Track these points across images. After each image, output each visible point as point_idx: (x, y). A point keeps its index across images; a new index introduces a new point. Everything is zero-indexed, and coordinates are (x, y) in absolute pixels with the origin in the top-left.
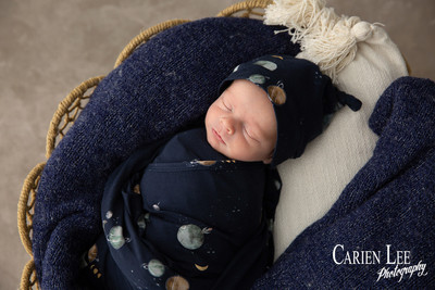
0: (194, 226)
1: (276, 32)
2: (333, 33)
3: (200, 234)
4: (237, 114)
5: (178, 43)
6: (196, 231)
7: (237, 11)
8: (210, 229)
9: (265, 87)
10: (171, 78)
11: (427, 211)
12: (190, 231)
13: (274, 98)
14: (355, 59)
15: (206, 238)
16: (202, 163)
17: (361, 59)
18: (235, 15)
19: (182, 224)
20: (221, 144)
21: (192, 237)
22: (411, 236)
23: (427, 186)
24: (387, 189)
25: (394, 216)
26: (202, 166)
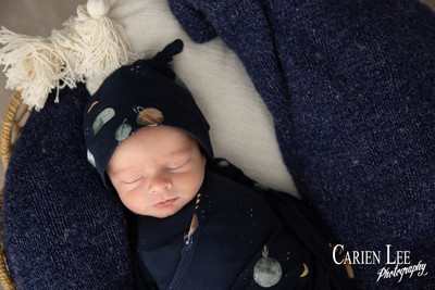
0: (258, 264)
1: (57, 100)
2: (87, 38)
3: (268, 261)
4: (151, 171)
5: (28, 215)
6: (263, 263)
7: (10, 136)
8: (265, 248)
9: (136, 126)
10: (71, 236)
11: (322, 15)
12: (262, 271)
13: (154, 121)
14: (124, 27)
15: (273, 256)
16: (191, 231)
17: (127, 21)
18: (13, 141)
19: (252, 277)
20: (175, 203)
21: (269, 271)
22: (342, 40)
23: (296, 5)
24: (283, 47)
25: (315, 49)
26: (195, 233)
